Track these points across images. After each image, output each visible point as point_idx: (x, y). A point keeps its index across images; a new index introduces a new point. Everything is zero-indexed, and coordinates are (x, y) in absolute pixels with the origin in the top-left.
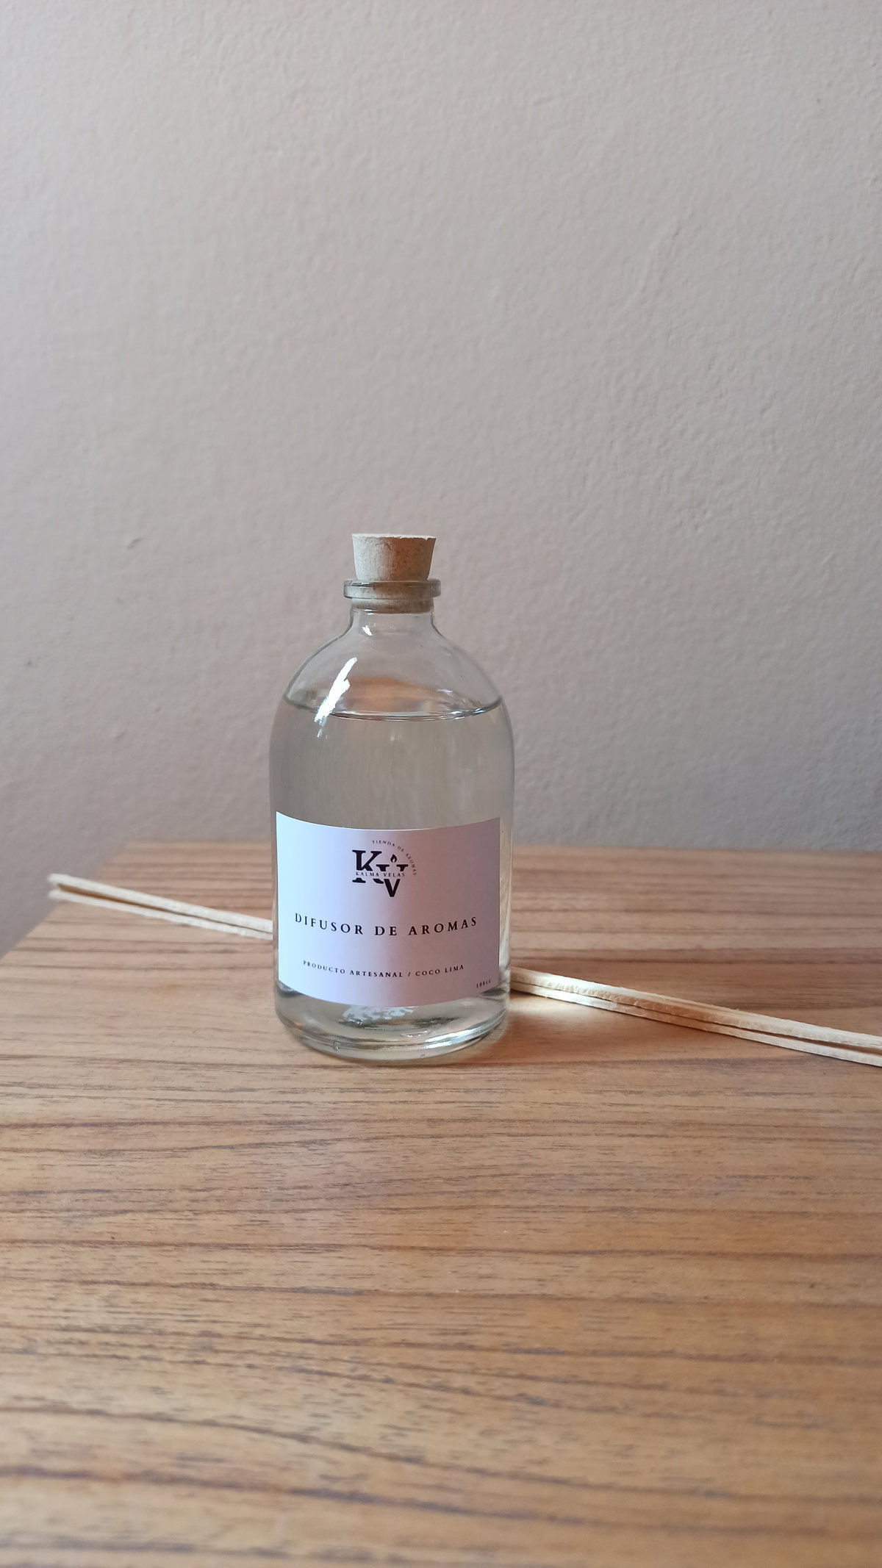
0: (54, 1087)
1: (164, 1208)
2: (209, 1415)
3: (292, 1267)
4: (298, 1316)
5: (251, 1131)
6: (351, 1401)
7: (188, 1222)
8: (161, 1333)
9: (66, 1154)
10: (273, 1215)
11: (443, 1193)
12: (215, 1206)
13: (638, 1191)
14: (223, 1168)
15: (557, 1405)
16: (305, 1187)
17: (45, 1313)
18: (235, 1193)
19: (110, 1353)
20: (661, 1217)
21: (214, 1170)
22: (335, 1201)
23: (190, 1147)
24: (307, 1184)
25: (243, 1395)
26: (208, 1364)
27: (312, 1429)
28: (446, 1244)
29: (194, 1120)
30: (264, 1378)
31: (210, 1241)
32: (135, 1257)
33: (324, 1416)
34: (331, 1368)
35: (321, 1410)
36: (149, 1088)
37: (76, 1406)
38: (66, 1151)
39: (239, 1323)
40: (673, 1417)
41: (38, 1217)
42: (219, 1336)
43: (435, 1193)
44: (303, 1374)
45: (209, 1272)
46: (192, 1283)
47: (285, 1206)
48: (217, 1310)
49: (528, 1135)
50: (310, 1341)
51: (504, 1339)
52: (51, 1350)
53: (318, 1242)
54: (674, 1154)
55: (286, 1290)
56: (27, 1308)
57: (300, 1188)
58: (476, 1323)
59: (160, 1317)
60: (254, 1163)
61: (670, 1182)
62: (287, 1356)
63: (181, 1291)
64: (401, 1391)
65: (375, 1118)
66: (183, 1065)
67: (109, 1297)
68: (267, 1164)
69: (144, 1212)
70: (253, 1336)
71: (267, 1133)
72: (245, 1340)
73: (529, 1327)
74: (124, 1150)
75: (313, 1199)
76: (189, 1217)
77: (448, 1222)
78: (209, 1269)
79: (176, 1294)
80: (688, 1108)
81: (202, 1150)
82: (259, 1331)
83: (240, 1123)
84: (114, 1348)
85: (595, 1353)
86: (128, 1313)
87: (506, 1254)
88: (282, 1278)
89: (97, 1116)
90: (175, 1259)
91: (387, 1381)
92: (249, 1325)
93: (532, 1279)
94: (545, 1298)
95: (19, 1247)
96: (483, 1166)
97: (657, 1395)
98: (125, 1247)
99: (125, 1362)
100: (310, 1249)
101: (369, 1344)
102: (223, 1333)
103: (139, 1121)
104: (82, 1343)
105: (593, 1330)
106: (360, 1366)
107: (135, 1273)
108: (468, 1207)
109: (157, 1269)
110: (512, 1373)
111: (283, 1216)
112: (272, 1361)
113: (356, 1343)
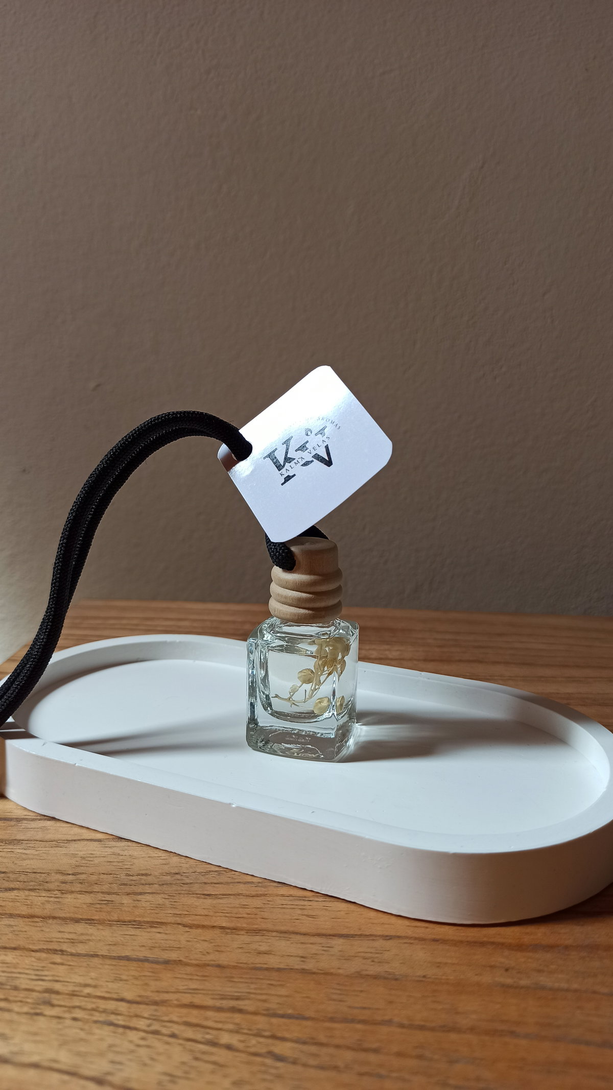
1: (41, 887)
2: (35, 1059)
3: (122, 939)
4: (118, 979)
6: (143, 1052)
7: (56, 900)
8: (16, 988)
10: (118, 896)
11: (245, 883)
12: (78, 887)
14: (91, 857)
15: (294, 1062)
16: (146, 875)
18: (94, 878)
21: (83, 858)
22: (165, 886)
23: (70, 839)
24: (147, 872)
25: (63, 1044)
26: (45, 1016)
27: (108, 1073)
28: (239, 925)
30: (82, 1029)
31: (68, 915)
32: (11, 926)
33: (120, 1063)
34: (134, 1023)
35: (118, 1058)
39: (75, 983)
40: (380, 1076)
42: (57, 993)
44: (112, 1028)
45: (62, 940)
46: (47, 949)
47: (128, 889)
48: (61, 971)
50: (122, 1000)
51: (267, 1005)
53: (146, 920)
55: (114, 958)
57: (143, 875)
58: (248, 991)
59: (18, 975)
60: (114, 853)
62: (103, 1012)
63: (38, 955)
64: (180, 1044)
68: (123, 854)
69: (26, 890)
70: (82, 994)
72: (75, 997)
73: (287, 996)
74: (23, 840)
75: (149, 884)
76: (57, 896)
77: (244, 906)
78: (63, 938)
79: (34, 957)
81: (78, 842)
82: (87, 990)
85: (332, 1020)
87: (282, 935)
88: (113, 948)
89: (10, 812)
90: (39, 929)
91: (173, 1036)
92: (81, 985)
93: (297, 956)
94: (304, 971)
97: (372, 1058)
98: (6, 918)
100: (138, 924)
101: (165, 1004)
102: (60, 991)
103: (39, 817)
105: (334, 1000)
106: (154, 1022)
107: (8, 939)
108: (261, 895)
109: (25, 936)
110: (267, 1034)
111: (124, 897)
112: (92, 1015)
113: (156, 1003)
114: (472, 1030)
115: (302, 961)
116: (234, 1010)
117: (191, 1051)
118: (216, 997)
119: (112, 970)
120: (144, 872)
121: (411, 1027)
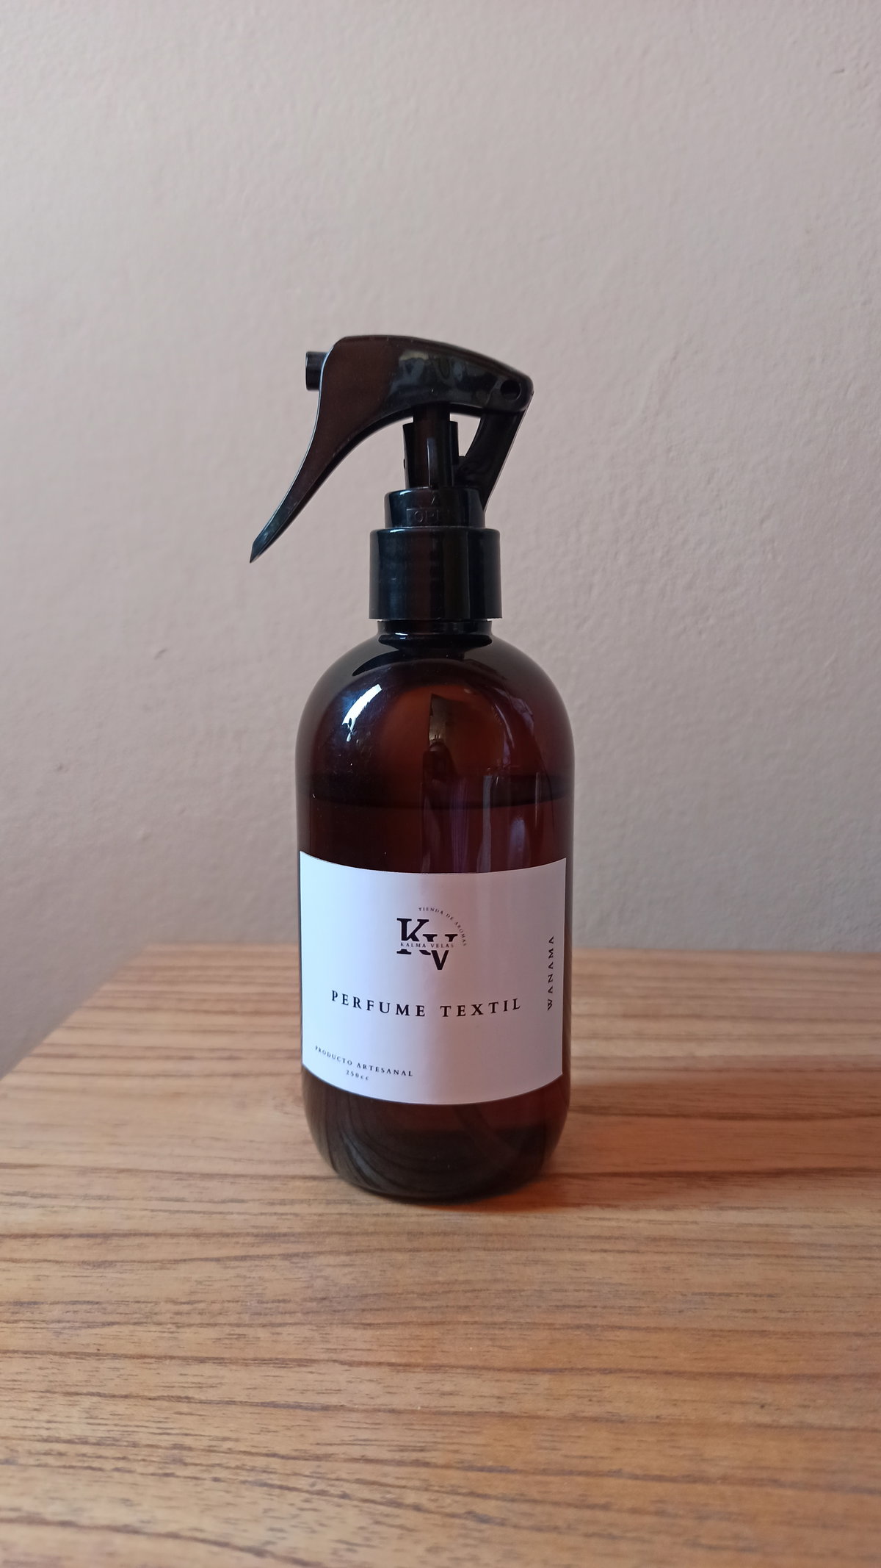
0: (56, 1197)
1: (149, 1320)
2: (172, 1528)
3: (263, 1381)
4: (265, 1431)
5: (237, 1243)
6: (309, 1517)
7: (171, 1335)
8: (135, 1445)
9: (61, 1264)
10: (251, 1329)
11: (415, 1308)
12: (196, 1319)
13: (604, 1307)
15: (503, 1523)
16: (284, 1301)
17: (29, 1424)
18: (216, 1307)
19: (86, 1465)
20: (623, 1335)
21: (199, 1283)
22: (311, 1315)
23: (179, 1258)
24: (286, 1297)
25: (207, 1508)
26: (178, 1477)
27: (268, 1543)
28: (413, 1360)
29: (184, 1231)
30: (227, 1492)
31: (189, 1354)
32: (118, 1369)
33: (281, 1530)
34: (292, 1482)
35: (278, 1525)
36: (145, 1199)
37: (49, 1517)
38: (62, 1262)
39: (209, 1436)
40: (612, 1537)
41: (30, 1328)
42: (190, 1449)
43: (408, 1308)
44: (265, 1488)
45: (186, 1385)
46: (168, 1396)
47: (263, 1320)
48: (189, 1423)
49: (503, 1249)
50: (274, 1455)
51: (458, 1456)
52: (32, 1461)
53: (291, 1357)
54: (644, 1270)
55: (257, 1405)
56: (12, 1418)
57: (279, 1301)
58: (435, 1440)
59: (136, 1429)
60: (238, 1276)
61: (636, 1299)
62: (252, 1470)
63: (158, 1403)
64: (356, 1506)
65: (358, 1230)
66: (179, 1176)
67: (90, 1409)
68: (250, 1278)
69: (130, 1324)
70: (221, 1450)
71: (253, 1245)
72: (214, 1454)
73: (484, 1445)
74: (116, 1262)
75: (290, 1313)
76: (171, 1330)
77: (418, 1338)
78: (187, 1383)
79: (153, 1406)
80: (661, 1223)
81: (190, 1262)
82: (227, 1445)
83: (227, 1235)
84: (90, 1459)
85: (544, 1472)
86: (106, 1425)
87: (470, 1371)
88: (253, 1392)
89: (93, 1227)
90: (155, 1372)
91: (344, 1496)
92: (217, 1439)
93: (493, 1397)
94: (503, 1416)
95: (10, 1357)
96: (456, 1280)
97: (600, 1515)
98: (109, 1359)
99: (99, 1473)
100: (283, 1363)
101: (330, 1459)
102: (193, 1446)
103: (132, 1232)
104: (61, 1454)
105: (546, 1449)
106: (319, 1481)
107: (116, 1385)
108: (437, 1323)
109: (137, 1381)
110: (464, 1491)
111: (260, 1330)
112: (237, 1474)
113: (318, 1458)
114: (725, 1479)
115: (500, 1402)
116: (417, 1463)
117: (370, 1513)
118: (394, 1448)
119: (256, 1419)
120: (281, 1298)
121: (647, 1478)
